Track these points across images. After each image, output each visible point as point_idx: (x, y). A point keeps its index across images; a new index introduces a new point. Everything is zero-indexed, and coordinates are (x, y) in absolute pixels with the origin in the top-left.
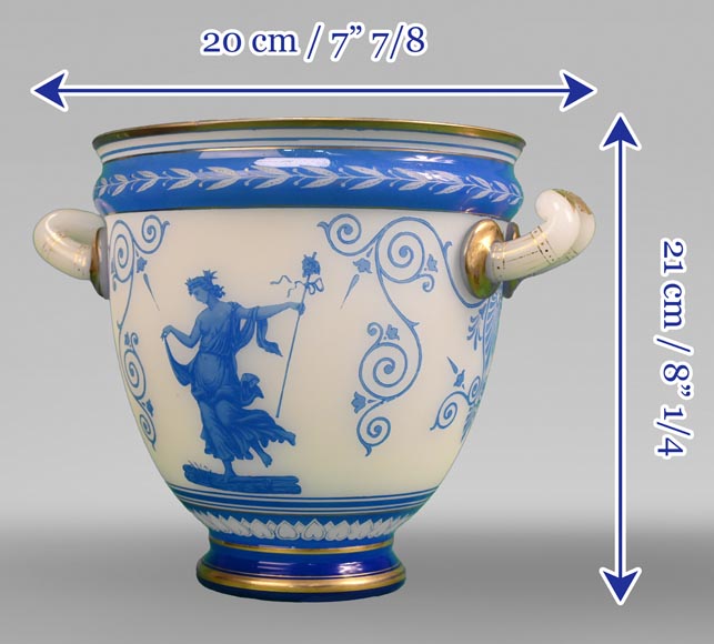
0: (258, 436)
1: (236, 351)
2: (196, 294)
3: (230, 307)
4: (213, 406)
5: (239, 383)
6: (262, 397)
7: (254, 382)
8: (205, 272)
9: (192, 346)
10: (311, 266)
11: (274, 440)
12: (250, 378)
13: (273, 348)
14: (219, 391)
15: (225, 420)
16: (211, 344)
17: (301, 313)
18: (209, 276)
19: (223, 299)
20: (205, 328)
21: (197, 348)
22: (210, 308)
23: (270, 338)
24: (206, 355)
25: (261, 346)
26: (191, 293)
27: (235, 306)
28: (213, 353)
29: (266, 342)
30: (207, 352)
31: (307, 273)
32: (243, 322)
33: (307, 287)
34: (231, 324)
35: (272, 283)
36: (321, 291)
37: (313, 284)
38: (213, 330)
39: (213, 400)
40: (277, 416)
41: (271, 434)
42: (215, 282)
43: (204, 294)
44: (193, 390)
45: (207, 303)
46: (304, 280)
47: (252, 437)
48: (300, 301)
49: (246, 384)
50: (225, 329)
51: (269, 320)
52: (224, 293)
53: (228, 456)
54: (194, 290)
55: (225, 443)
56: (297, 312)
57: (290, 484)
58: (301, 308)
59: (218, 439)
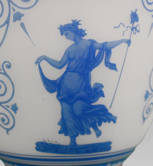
0: (97, 120)
1: (91, 69)
2: (66, 35)
3: (89, 42)
4: (71, 105)
5: (91, 90)
6: (104, 96)
7: (101, 88)
8: (73, 21)
9: (61, 68)
10: (134, 17)
11: (105, 122)
12: (98, 86)
13: (113, 67)
14: (77, 95)
15: (78, 112)
16: (75, 66)
17: (129, 45)
18: (76, 23)
19: (85, 38)
20: (71, 56)
21: (64, 69)
22: (76, 43)
23: (112, 61)
24: (72, 74)
25: (107, 66)
26: (62, 34)
27: (93, 42)
28: (76, 72)
29: (110, 63)
30: (72, 71)
31: (133, 22)
32: (97, 52)
33: (132, 30)
34: (90, 53)
35: (115, 27)
36: (138, 32)
37: (135, 28)
38: (77, 57)
39: (72, 100)
40: (110, 108)
41: (105, 118)
42: (79, 27)
43: (72, 35)
44: (58, 96)
45: (74, 40)
46: (131, 26)
47: (93, 121)
48: (129, 39)
49: (96, 89)
50: (85, 56)
51: (112, 50)
52: (86, 34)
53: (75, 134)
54: (65, 33)
55: (75, 126)
56: (127, 45)
57: (107, 146)
58: (129, 42)
59: (70, 124)
